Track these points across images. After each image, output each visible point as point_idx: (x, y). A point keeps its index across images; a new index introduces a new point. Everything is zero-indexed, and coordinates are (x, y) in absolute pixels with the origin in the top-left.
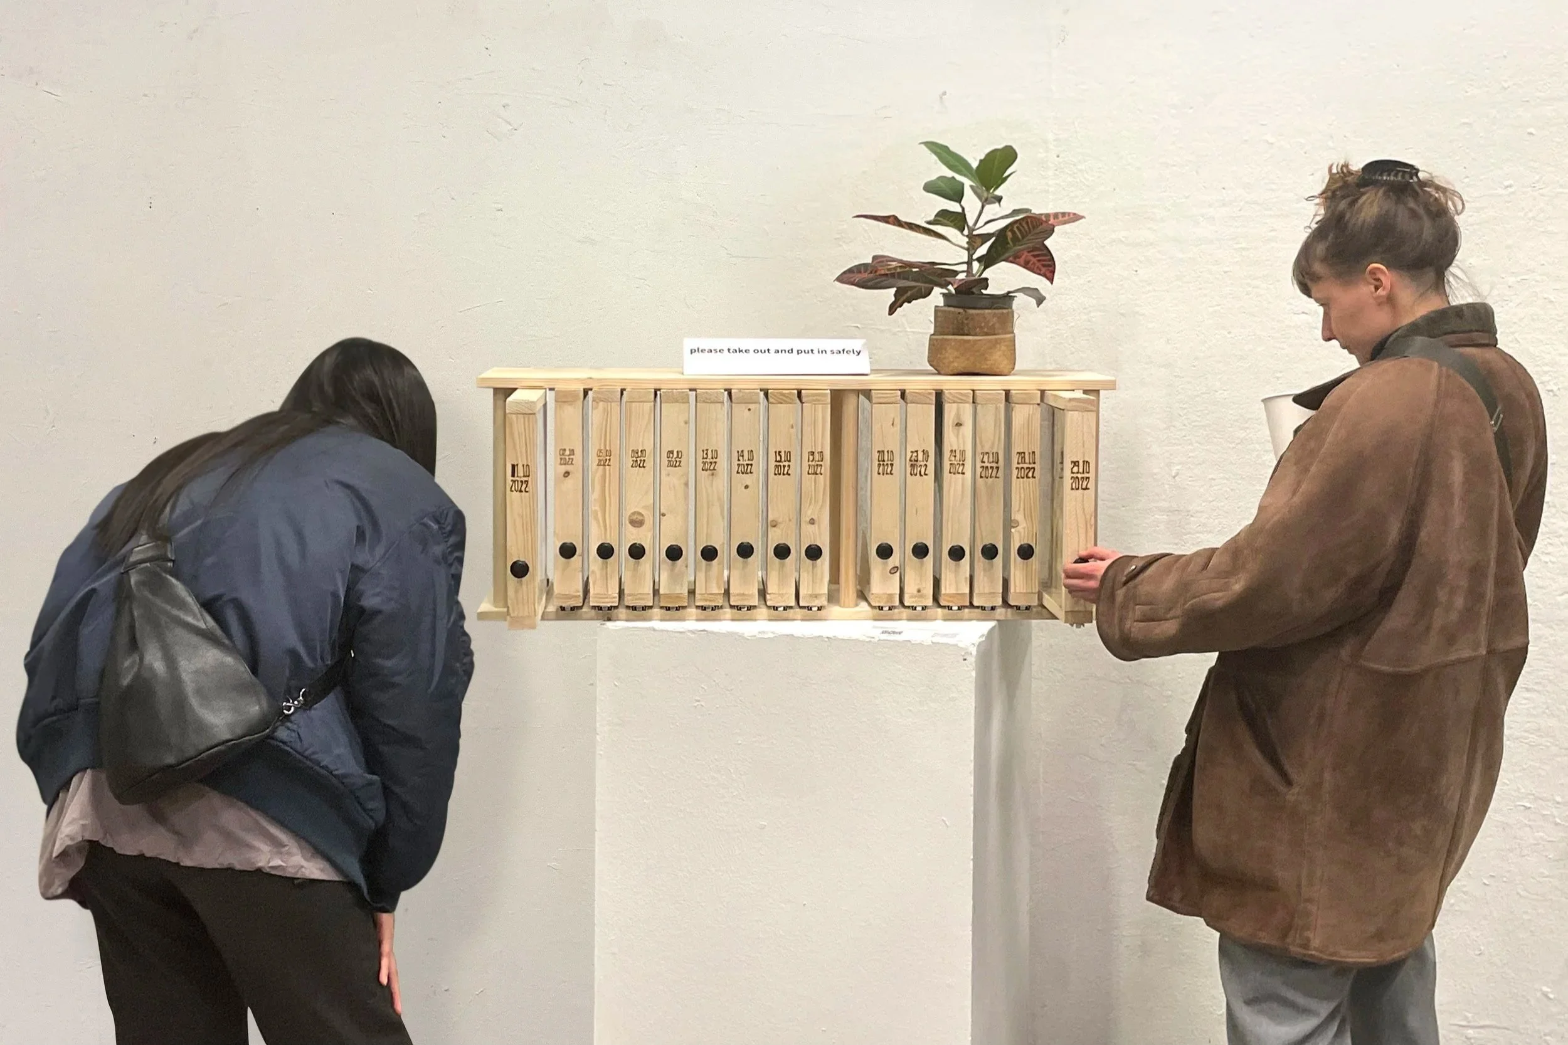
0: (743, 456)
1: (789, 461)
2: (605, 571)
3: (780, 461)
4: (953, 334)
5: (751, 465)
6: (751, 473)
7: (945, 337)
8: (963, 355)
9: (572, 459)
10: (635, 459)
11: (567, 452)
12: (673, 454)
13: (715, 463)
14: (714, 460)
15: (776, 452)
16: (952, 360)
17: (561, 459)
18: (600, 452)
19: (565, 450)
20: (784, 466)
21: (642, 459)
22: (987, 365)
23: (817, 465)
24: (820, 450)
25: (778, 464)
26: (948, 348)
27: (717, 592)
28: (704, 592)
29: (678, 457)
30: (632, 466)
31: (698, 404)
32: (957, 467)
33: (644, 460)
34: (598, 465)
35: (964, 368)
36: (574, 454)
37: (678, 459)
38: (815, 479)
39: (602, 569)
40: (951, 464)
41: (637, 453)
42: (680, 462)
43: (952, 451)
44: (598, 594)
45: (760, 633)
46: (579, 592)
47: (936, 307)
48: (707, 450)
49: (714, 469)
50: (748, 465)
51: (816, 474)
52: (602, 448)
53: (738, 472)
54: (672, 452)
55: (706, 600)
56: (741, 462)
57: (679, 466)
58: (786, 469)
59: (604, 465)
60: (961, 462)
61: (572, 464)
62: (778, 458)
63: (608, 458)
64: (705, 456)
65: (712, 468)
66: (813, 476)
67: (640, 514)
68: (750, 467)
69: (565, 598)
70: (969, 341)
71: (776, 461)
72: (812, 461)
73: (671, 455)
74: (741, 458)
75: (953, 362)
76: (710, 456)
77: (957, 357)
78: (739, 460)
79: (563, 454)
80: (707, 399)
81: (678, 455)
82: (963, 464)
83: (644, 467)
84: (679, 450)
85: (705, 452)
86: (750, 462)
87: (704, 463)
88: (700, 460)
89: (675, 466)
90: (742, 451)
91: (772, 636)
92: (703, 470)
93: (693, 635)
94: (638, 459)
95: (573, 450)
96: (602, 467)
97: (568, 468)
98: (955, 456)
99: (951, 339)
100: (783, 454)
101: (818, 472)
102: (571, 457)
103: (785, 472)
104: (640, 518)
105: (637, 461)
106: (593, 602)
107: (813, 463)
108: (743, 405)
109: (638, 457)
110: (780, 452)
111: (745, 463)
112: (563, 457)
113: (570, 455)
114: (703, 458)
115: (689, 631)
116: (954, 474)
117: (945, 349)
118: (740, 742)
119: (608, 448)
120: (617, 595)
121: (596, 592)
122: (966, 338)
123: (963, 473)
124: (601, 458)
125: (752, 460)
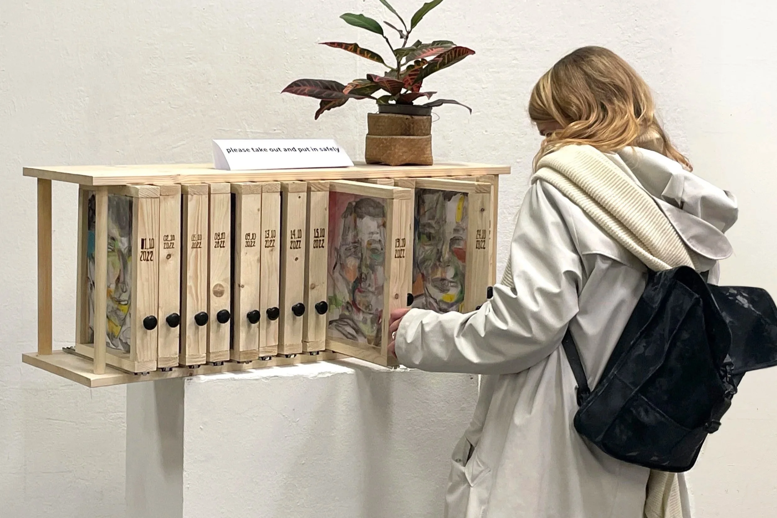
0: (294, 235)
1: (324, 236)
2: (197, 335)
3: (317, 237)
4: (401, 135)
5: (300, 241)
6: (300, 248)
7: (394, 137)
8: (410, 150)
9: (173, 243)
10: (217, 241)
11: (170, 238)
12: (249, 236)
13: (274, 240)
14: (274, 238)
15: (315, 230)
16: (401, 154)
17: (165, 243)
18: (194, 237)
19: (168, 236)
20: (320, 240)
21: (223, 240)
22: (424, 157)
23: (401, 250)
24: (403, 238)
25: (316, 239)
26: (397, 146)
27: (274, 344)
28: (265, 346)
29: (253, 238)
30: (215, 247)
31: (263, 194)
32: (481, 243)
33: (224, 241)
34: (192, 248)
35: (409, 161)
36: (174, 240)
37: (253, 240)
38: (400, 260)
39: (195, 334)
40: (477, 241)
41: (219, 236)
42: (254, 242)
43: (478, 231)
44: (192, 355)
45: (319, 373)
46: (176, 354)
47: (369, 114)
48: (269, 231)
49: (273, 246)
50: (297, 241)
51: (401, 257)
52: (195, 233)
53: (291, 248)
54: (248, 235)
55: (266, 352)
56: (293, 240)
57: (254, 246)
58: (321, 242)
59: (196, 248)
60: (483, 240)
61: (173, 248)
62: (316, 234)
63: (199, 241)
64: (267, 235)
65: (271, 245)
66: (398, 259)
67: (220, 285)
68: (299, 243)
69: (166, 361)
70: (414, 139)
71: (315, 237)
72: (398, 247)
73: (248, 237)
74: (293, 236)
75: (403, 155)
76: (270, 236)
77: (405, 152)
78: (292, 238)
79: (166, 240)
80: (269, 189)
81: (253, 237)
82: (484, 241)
83: (224, 247)
84: (254, 233)
85: (267, 232)
86: (299, 239)
87: (266, 241)
88: (264, 240)
89: (251, 246)
90: (294, 231)
91: (329, 375)
92: (266, 247)
93: (267, 381)
94: (220, 241)
95: (174, 236)
96: (195, 249)
97: (170, 251)
98: (480, 235)
99: (400, 139)
100: (319, 231)
101: (402, 256)
102: (173, 241)
103: (321, 246)
104: (221, 289)
105: (218, 242)
106: (189, 362)
107: (399, 248)
108: (296, 194)
109: (220, 239)
110: (317, 230)
111: (296, 240)
112: (166, 242)
113: (171, 240)
114: (266, 238)
115: (263, 378)
116: (479, 249)
117: (395, 146)
118: (303, 462)
119: (199, 233)
120: (205, 355)
121: (190, 354)
122: (412, 137)
123: (484, 248)
124: (194, 242)
125: (301, 237)
